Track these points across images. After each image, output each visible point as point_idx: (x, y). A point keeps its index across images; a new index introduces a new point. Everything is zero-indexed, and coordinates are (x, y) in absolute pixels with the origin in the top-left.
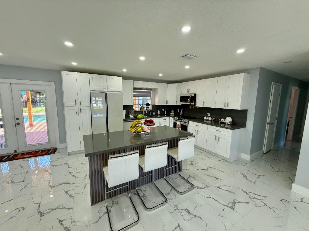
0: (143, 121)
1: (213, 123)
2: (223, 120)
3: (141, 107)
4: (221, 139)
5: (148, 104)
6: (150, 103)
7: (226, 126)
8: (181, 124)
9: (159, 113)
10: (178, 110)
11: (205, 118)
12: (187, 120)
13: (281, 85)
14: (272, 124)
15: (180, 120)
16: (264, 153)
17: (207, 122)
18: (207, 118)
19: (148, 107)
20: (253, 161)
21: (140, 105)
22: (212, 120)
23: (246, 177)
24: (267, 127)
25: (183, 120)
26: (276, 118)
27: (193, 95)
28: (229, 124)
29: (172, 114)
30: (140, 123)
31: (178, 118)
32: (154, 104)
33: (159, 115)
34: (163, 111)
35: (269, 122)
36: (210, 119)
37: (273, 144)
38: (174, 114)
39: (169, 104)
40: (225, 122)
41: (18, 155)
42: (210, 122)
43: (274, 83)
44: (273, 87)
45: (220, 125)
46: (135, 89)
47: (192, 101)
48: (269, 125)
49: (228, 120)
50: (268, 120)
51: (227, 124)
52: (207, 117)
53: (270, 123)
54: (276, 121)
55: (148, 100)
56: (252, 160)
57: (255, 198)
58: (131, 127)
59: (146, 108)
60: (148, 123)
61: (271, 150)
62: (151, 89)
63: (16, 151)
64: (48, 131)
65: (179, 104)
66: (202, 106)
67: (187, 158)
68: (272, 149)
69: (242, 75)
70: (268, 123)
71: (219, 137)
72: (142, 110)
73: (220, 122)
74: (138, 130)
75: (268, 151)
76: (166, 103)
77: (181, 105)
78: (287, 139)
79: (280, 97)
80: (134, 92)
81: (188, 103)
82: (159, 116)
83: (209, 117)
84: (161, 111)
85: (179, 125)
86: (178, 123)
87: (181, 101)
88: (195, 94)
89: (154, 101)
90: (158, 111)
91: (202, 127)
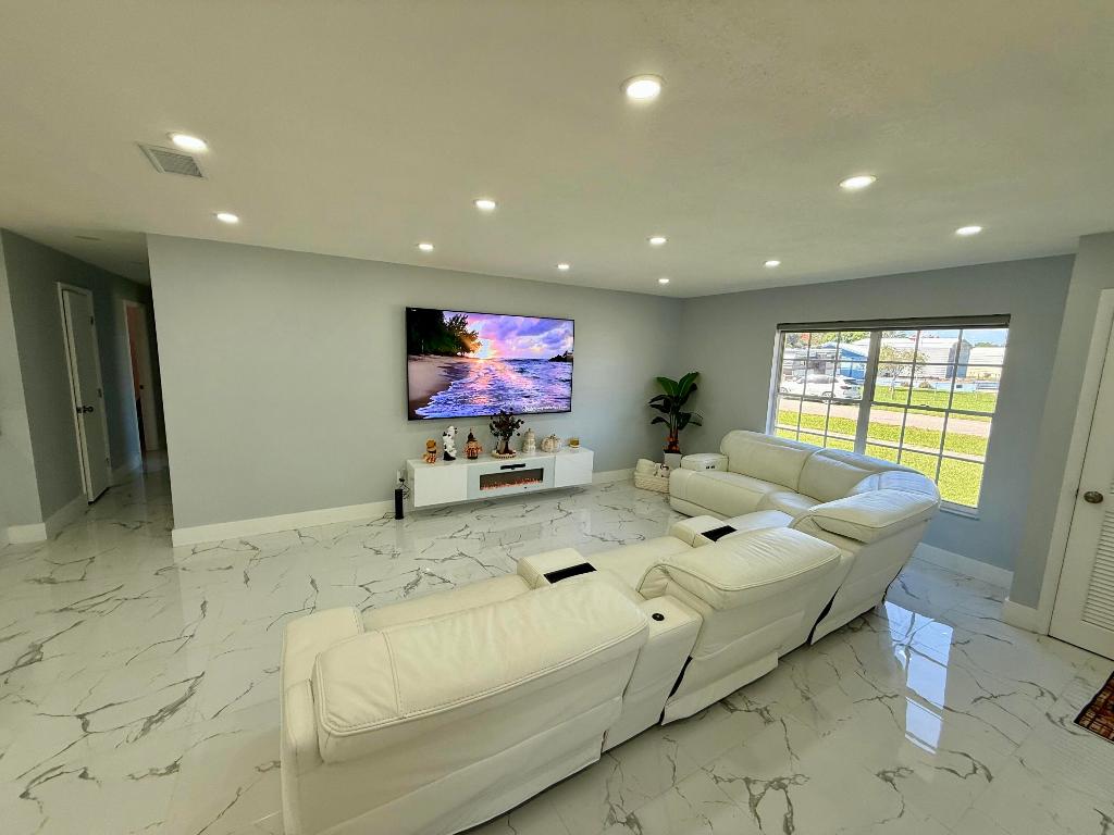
13: (90, 294)
14: (91, 409)
16: (90, 503)
20: (58, 535)
23: (52, 581)
24: (79, 421)
26: (100, 391)
35: (80, 406)
37: (109, 469)
43: (65, 286)
44: (65, 300)
48: (81, 415)
50: (77, 400)
53: (85, 409)
54: (102, 401)
56: (55, 535)
57: (93, 606)
61: (108, 489)
68: (111, 484)
70: (78, 410)
75: (103, 494)
78: (147, 449)
79: (93, 329)
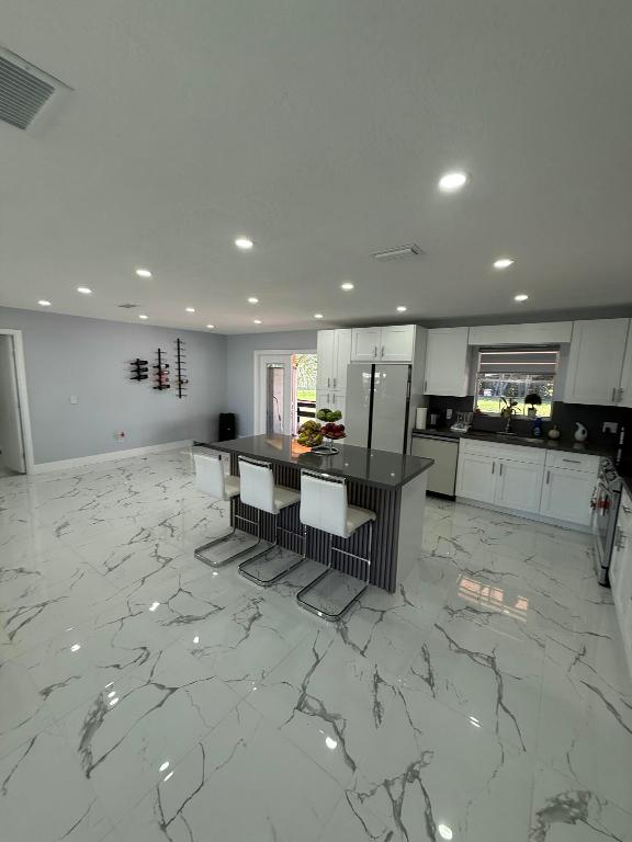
9: (579, 435)
19: (533, 409)
33: (579, 442)
34: (608, 429)
82: (576, 447)
84: (593, 431)
90: (577, 428)
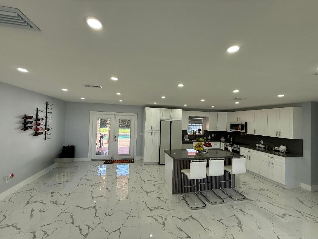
0: (203, 143)
1: (267, 151)
2: (276, 148)
3: (193, 132)
4: (274, 165)
5: (200, 130)
6: (201, 129)
7: (280, 154)
8: (232, 149)
9: (209, 138)
10: (229, 136)
11: (257, 145)
12: (239, 146)
15: (231, 145)
17: (260, 149)
18: (260, 146)
19: (200, 132)
21: (193, 130)
22: (265, 148)
23: (302, 202)
25: (234, 146)
27: (244, 124)
28: (283, 152)
29: (223, 139)
30: (201, 144)
31: (229, 144)
32: (205, 130)
34: (213, 136)
36: (263, 146)
38: (224, 139)
39: (220, 130)
40: (279, 150)
41: (114, 160)
42: (263, 149)
45: (274, 153)
46: (189, 117)
47: (242, 129)
49: (282, 148)
51: (281, 152)
52: (259, 144)
55: (200, 126)
56: (314, 191)
58: (195, 147)
59: (198, 134)
60: (208, 145)
62: (203, 117)
63: (112, 158)
64: (130, 146)
65: (229, 130)
66: (253, 134)
67: (240, 173)
69: (292, 109)
71: (272, 163)
72: (195, 135)
73: (273, 149)
74: (201, 149)
76: (217, 129)
77: (231, 132)
80: (189, 119)
81: (239, 131)
83: (262, 144)
84: (211, 137)
85: (231, 150)
86: (229, 148)
87: (231, 128)
88: (246, 123)
89: (205, 127)
90: (208, 136)
91: (254, 153)
